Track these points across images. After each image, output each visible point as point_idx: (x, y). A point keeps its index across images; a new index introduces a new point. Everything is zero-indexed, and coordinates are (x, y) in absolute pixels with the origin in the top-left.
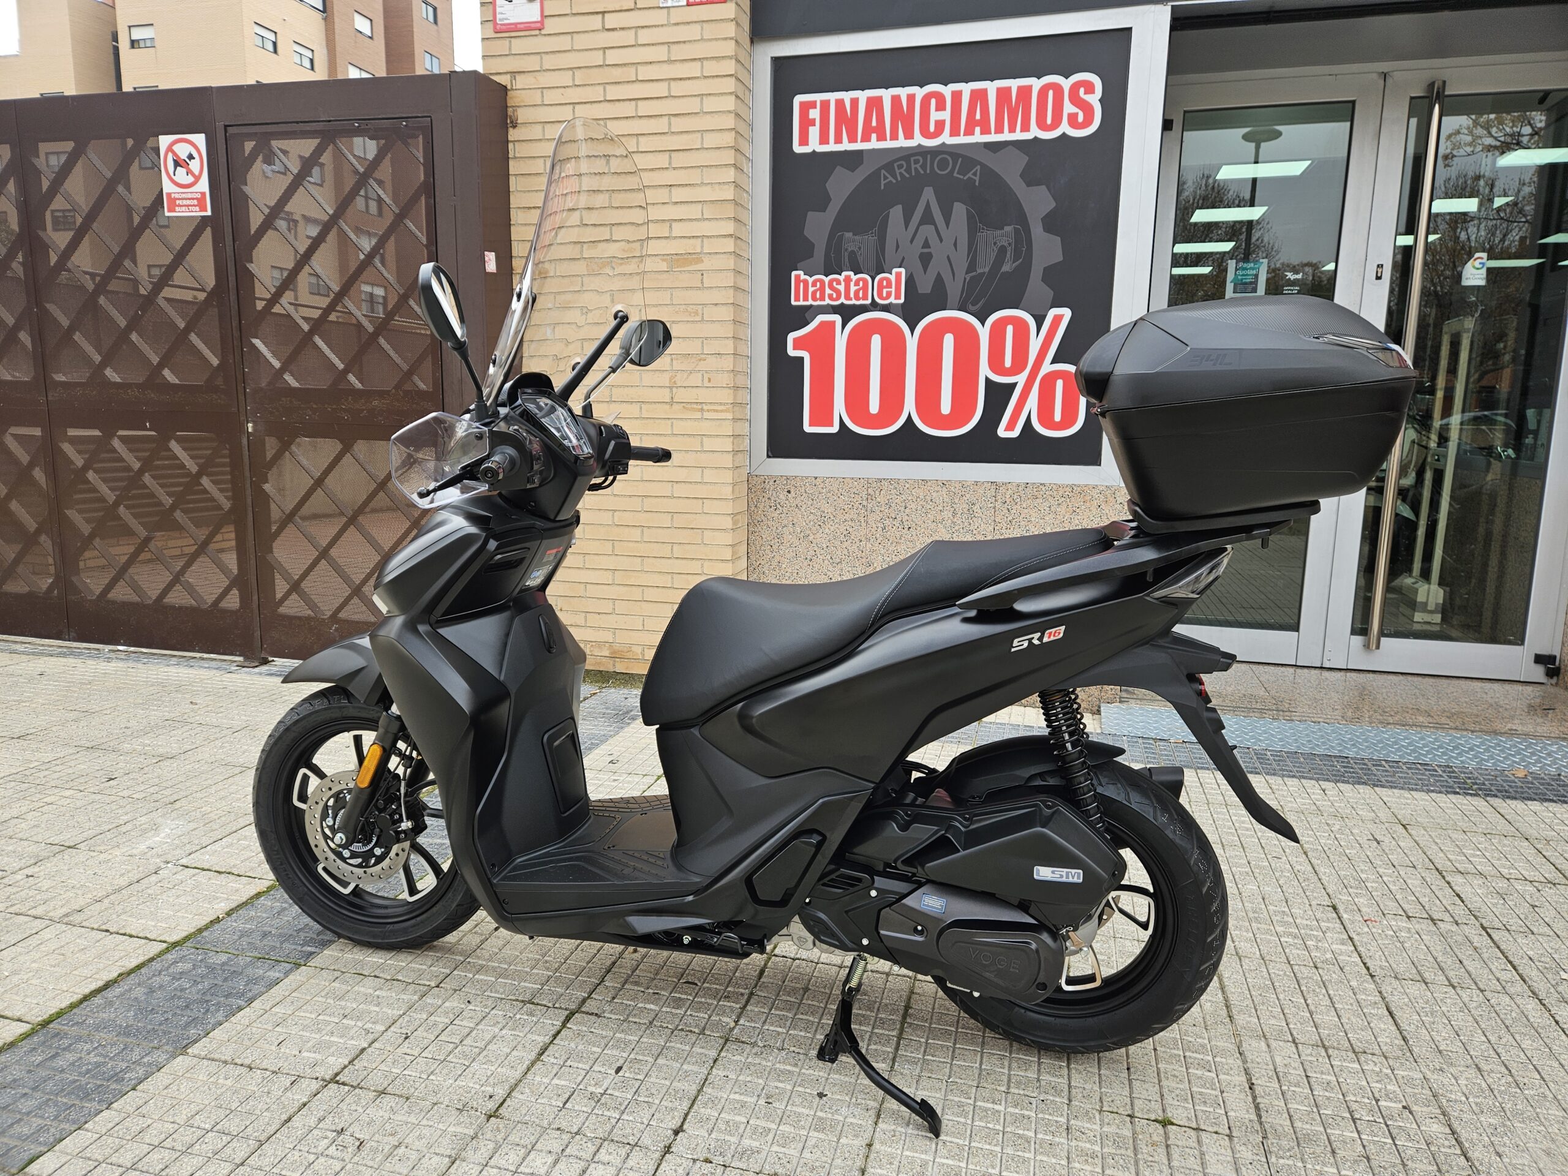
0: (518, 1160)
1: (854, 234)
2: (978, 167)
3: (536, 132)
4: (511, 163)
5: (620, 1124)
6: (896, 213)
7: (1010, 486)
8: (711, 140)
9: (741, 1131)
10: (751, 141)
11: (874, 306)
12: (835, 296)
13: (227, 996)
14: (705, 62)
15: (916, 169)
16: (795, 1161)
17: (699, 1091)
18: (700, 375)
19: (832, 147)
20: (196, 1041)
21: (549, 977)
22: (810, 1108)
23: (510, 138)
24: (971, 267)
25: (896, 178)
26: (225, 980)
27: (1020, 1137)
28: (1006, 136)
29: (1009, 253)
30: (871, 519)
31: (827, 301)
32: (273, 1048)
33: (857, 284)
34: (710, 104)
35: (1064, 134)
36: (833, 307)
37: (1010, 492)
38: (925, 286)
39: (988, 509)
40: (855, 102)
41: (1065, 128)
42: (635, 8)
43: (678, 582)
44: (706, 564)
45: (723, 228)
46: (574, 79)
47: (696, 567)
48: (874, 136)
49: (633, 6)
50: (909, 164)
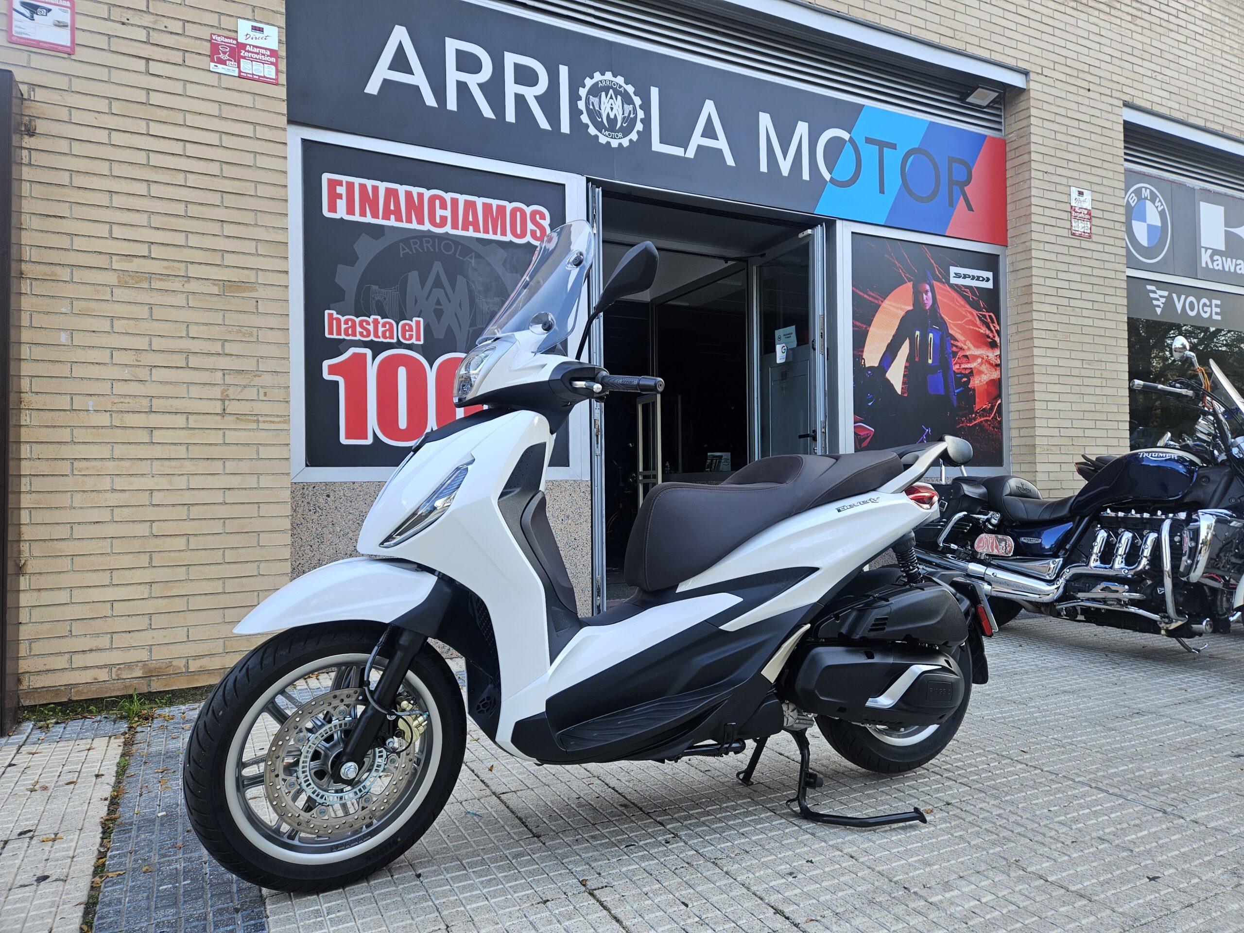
1: (380, 288)
2: (473, 254)
3: (60, 146)
6: (414, 276)
11: (399, 345)
14: (257, 127)
15: (427, 246)
18: (255, 390)
19: (357, 218)
23: (24, 145)
24: (472, 323)
25: (412, 251)
28: (490, 236)
31: (358, 337)
33: (384, 325)
35: (528, 242)
36: (364, 342)
38: (439, 334)
40: (375, 189)
41: (528, 238)
42: (183, 64)
43: (230, 586)
44: (262, 565)
45: (278, 265)
46: (110, 108)
47: (251, 569)
48: (392, 217)
49: (181, 62)
50: (422, 242)
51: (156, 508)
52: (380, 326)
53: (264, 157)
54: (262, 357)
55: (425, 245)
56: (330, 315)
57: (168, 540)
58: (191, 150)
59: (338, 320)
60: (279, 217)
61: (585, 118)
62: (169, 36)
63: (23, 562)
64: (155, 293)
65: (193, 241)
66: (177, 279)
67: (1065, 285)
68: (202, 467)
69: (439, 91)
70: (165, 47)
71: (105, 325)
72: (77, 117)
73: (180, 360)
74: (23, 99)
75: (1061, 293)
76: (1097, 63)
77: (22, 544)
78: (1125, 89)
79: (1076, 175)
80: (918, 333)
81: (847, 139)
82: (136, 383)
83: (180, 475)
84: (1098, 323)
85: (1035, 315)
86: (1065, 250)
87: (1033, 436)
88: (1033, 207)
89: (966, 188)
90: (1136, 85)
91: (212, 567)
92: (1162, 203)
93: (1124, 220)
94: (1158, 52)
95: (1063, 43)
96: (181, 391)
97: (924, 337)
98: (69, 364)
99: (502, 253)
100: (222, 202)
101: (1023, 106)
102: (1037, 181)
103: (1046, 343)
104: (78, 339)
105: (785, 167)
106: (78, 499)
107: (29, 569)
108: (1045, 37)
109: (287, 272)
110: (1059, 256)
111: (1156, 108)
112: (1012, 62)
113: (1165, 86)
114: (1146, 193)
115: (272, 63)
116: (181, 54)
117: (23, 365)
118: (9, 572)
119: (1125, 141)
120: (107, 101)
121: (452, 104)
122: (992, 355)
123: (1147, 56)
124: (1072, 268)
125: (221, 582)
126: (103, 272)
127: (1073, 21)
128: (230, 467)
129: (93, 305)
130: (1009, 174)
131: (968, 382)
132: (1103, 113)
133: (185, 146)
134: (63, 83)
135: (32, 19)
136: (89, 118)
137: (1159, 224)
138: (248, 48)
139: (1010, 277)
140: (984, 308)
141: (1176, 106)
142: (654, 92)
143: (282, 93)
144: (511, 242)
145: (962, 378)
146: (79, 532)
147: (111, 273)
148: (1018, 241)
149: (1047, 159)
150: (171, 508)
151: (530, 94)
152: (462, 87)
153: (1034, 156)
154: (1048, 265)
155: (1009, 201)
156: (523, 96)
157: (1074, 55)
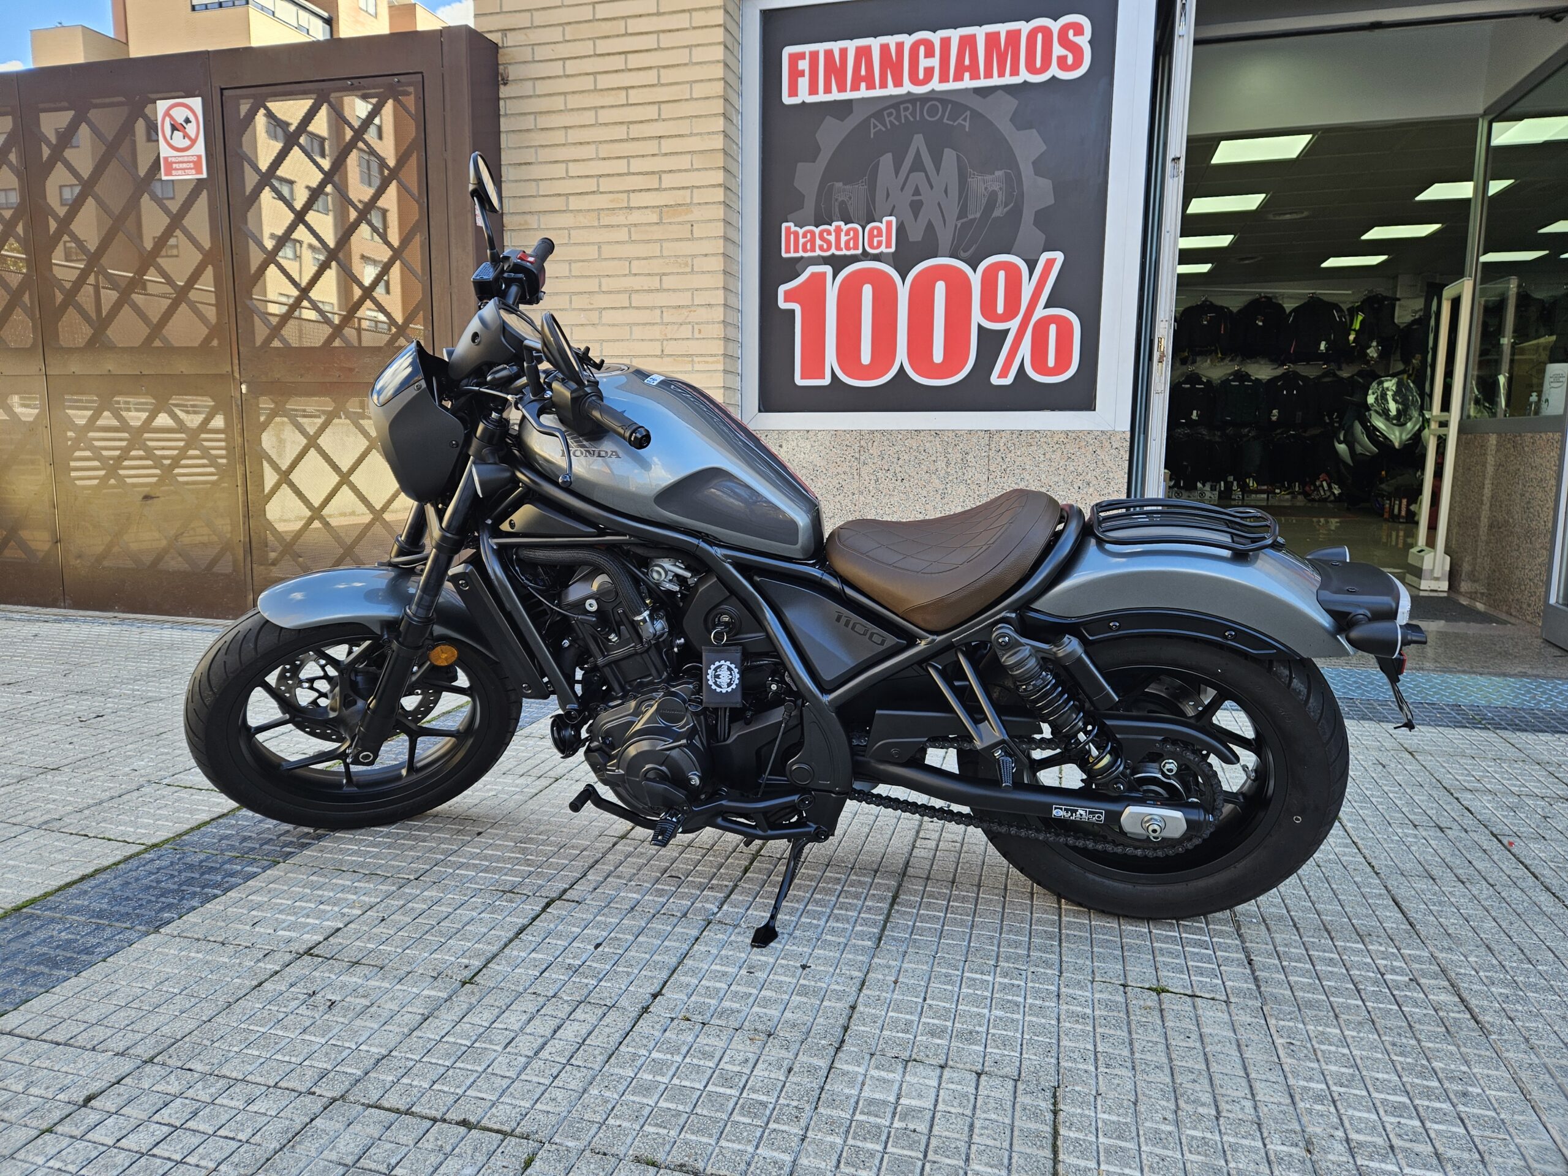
0: (492, 1018)
1: (845, 184)
2: (968, 113)
3: (527, 88)
4: (502, 120)
5: (597, 989)
6: (886, 160)
7: (1003, 434)
8: (699, 91)
9: (721, 994)
10: (740, 95)
11: (865, 256)
12: (825, 246)
13: (203, 887)
14: (694, 14)
15: (906, 116)
16: (776, 1020)
17: (679, 963)
18: (690, 326)
19: (821, 97)
20: (168, 923)
21: (530, 873)
22: (793, 976)
23: (501, 95)
24: (963, 213)
25: (885, 126)
26: (203, 874)
27: (1009, 1001)
28: (996, 81)
29: (999, 200)
30: (864, 471)
31: (818, 252)
32: (248, 928)
33: (847, 234)
34: (699, 55)
35: (1054, 77)
36: (824, 258)
37: (1004, 440)
38: (916, 235)
39: (982, 458)
40: (844, 52)
41: (1054, 71)
46: (564, 35)
48: (863, 85)
50: (898, 111)
52: (843, 234)
54: (697, 290)
56: (788, 229)
58: (634, 61)
59: (796, 234)
60: (714, 119)
64: (603, 231)
65: (637, 165)
66: (621, 212)
72: (541, 53)
74: (497, 50)
100: (659, 115)
120: (562, 28)
126: (562, 214)
134: (526, 21)
144: (1026, 83)
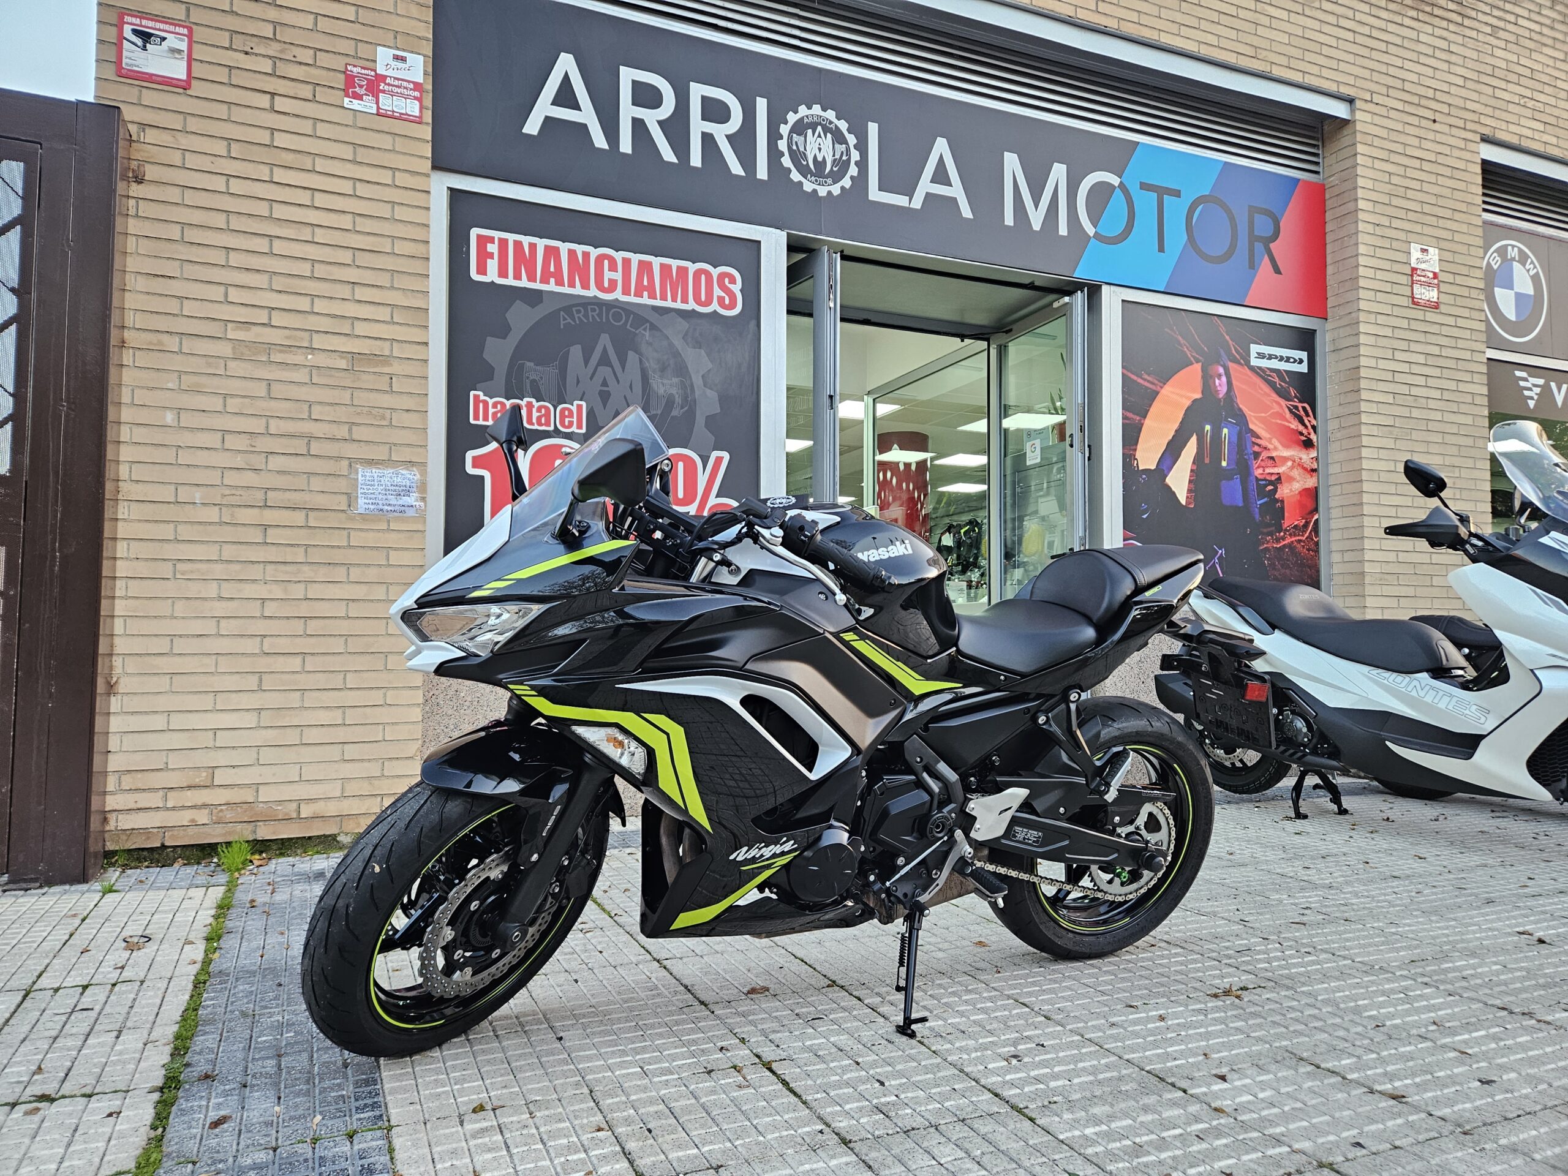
1: (535, 365)
2: (648, 324)
3: (171, 195)
6: (576, 352)
8: (402, 248)
11: (557, 433)
14: (398, 174)
15: (592, 315)
19: (510, 281)
23: (123, 192)
24: (647, 408)
25: (574, 321)
28: (669, 304)
29: (676, 402)
33: (539, 409)
34: (401, 213)
35: (714, 311)
40: (533, 247)
41: (715, 306)
42: (314, 100)
43: (351, 717)
44: (390, 693)
45: (416, 335)
46: (229, 151)
47: (376, 697)
48: (552, 280)
49: (311, 97)
50: (586, 310)
51: (268, 621)
52: (534, 410)
53: (405, 208)
54: (395, 445)
55: (590, 314)
56: (476, 397)
57: (281, 659)
58: (320, 200)
59: (486, 403)
60: (419, 278)
61: (786, 161)
62: (297, 66)
63: (115, 679)
64: (274, 367)
65: (320, 306)
66: (300, 351)
67: (1405, 367)
68: (322, 574)
69: (611, 131)
70: (293, 80)
71: (217, 403)
72: (192, 161)
73: (300, 446)
74: (131, 141)
75: (1398, 377)
76: (1445, 87)
77: (114, 658)
78: (1483, 119)
79: (1418, 228)
80: (1208, 427)
81: (1117, 185)
82: (250, 472)
83: (296, 582)
84: (1450, 417)
85: (1364, 406)
86: (1404, 324)
87: (1361, 562)
88: (1361, 269)
89: (1272, 245)
90: (1498, 113)
91: (331, 693)
92: (1534, 266)
93: (1482, 285)
94: (1528, 73)
95: (1399, 63)
96: (300, 482)
97: (1216, 432)
98: (174, 449)
99: (683, 325)
100: (354, 261)
101: (1345, 141)
102: (1366, 236)
103: (1378, 442)
104: (186, 420)
105: (1036, 220)
106: (180, 608)
107: (121, 688)
108: (1375, 55)
109: (426, 344)
110: (1396, 330)
111: (1526, 144)
112: (1332, 87)
113: (1538, 116)
114: (1513, 253)
115: (415, 98)
116: (310, 87)
117: (123, 448)
118: (98, 691)
119: (1484, 187)
120: (225, 143)
121: (626, 145)
122: (1306, 457)
123: (1514, 78)
124: (1414, 347)
125: (340, 711)
126: (216, 341)
127: (1413, 35)
128: (355, 574)
129: (203, 380)
130: (1328, 228)
131: (1275, 490)
132: (1454, 150)
133: (313, 196)
134: (176, 122)
135: (144, 48)
136: (205, 163)
137: (1531, 292)
138: (388, 80)
139: (1330, 358)
140: (1296, 397)
141: (1554, 141)
142: (873, 128)
143: (427, 132)
144: (693, 310)
145: (1267, 486)
146: (180, 646)
147: (224, 343)
148: (1342, 311)
149: (1379, 208)
150: (285, 621)
151: (720, 132)
152: (638, 125)
153: (1361, 204)
154: (1382, 342)
155: (1329, 260)
156: (711, 135)
157: (1414, 78)
